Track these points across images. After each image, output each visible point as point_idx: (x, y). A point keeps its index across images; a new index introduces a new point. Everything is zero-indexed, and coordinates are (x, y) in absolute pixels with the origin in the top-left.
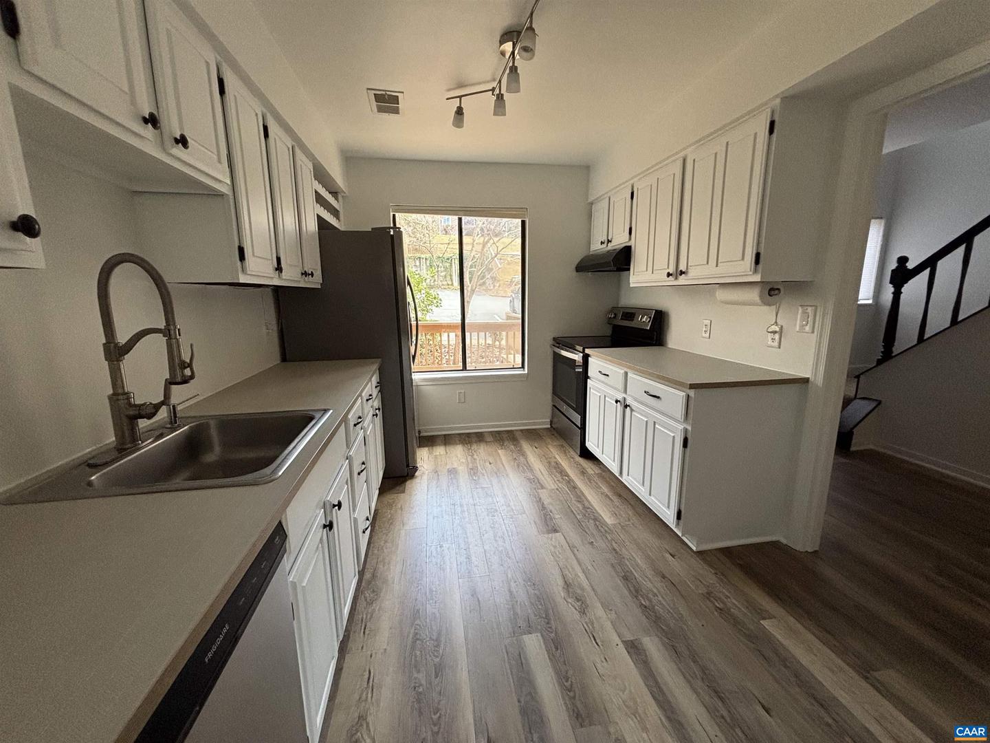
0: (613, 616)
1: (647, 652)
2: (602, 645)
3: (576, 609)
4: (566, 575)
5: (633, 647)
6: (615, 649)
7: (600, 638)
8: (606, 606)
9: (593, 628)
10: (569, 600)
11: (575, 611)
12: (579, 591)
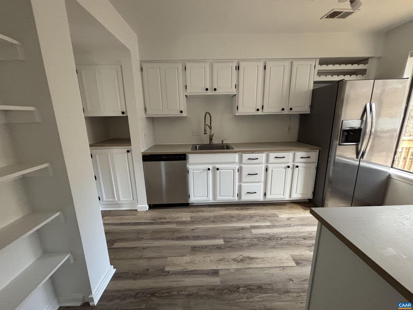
0: (232, 271)
1: (213, 277)
2: (217, 262)
3: (236, 258)
4: (258, 259)
5: (215, 273)
6: (215, 266)
7: (221, 262)
8: (237, 270)
9: (226, 261)
10: (241, 257)
11: (235, 257)
12: (247, 262)
